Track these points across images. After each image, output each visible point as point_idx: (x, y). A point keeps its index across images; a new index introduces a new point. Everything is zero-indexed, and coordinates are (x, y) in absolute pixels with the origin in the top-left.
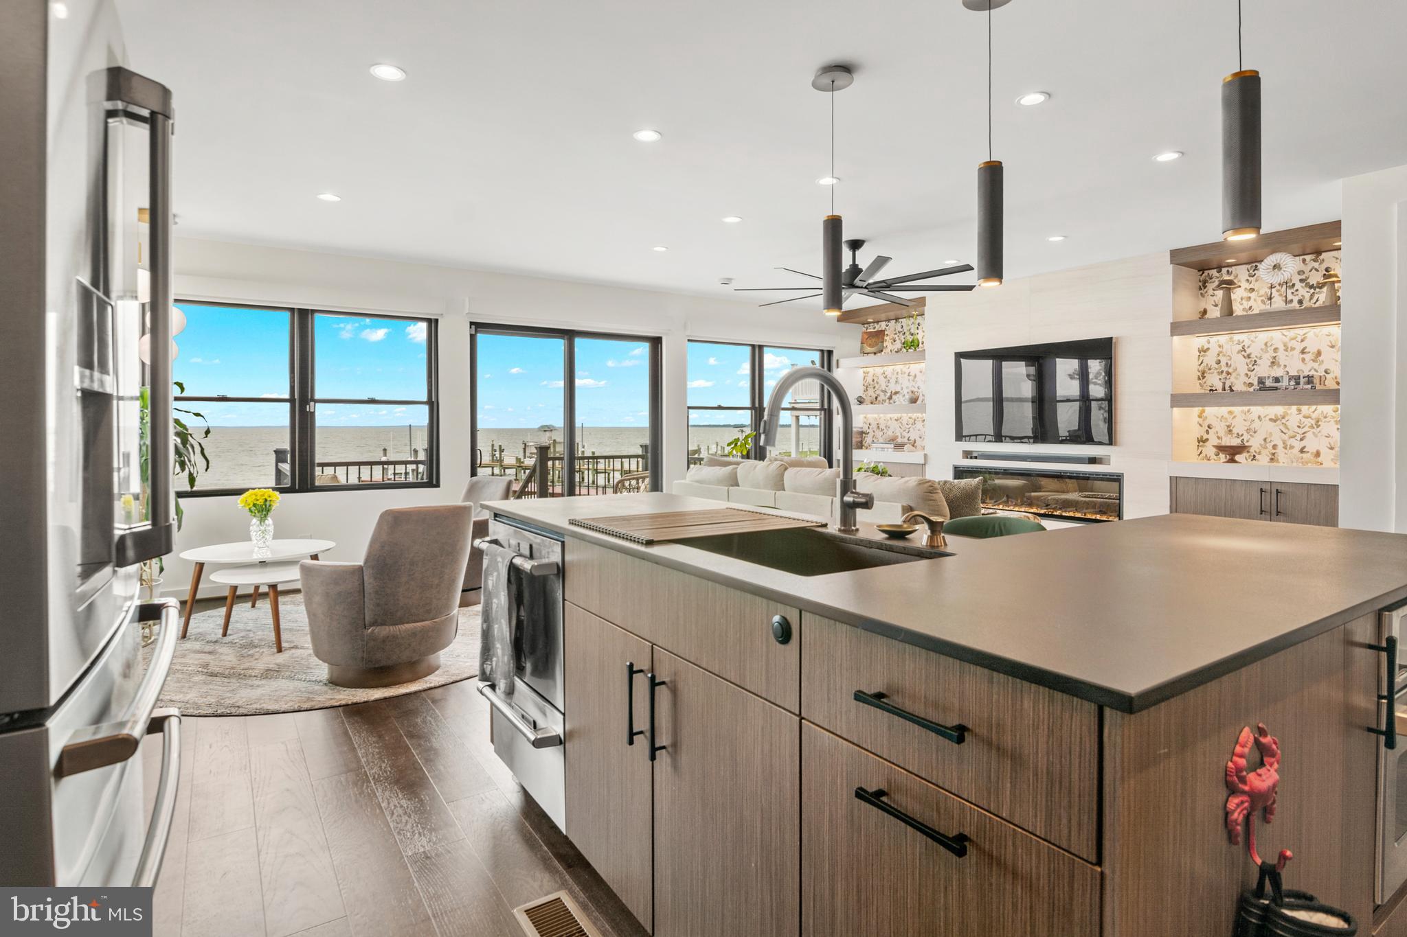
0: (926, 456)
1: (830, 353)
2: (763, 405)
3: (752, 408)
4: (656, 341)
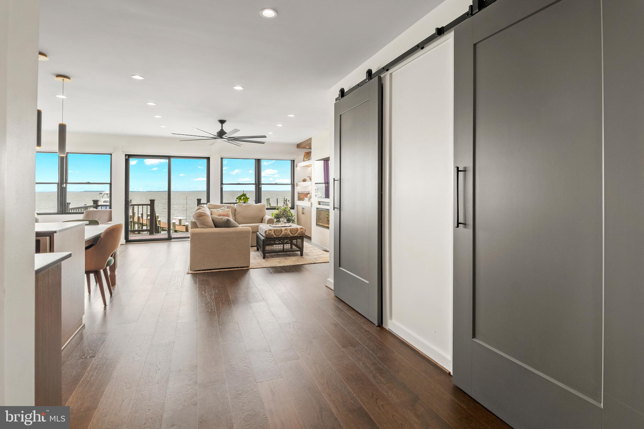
0: (311, 203)
1: (294, 161)
2: (261, 183)
3: (255, 184)
4: (208, 159)
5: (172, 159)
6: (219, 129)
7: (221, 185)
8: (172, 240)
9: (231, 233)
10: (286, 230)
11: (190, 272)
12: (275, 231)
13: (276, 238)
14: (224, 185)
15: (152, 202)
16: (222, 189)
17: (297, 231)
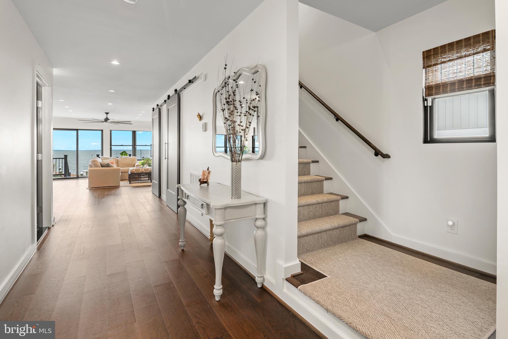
2: (136, 144)
4: (102, 131)
5: (79, 131)
6: (105, 117)
7: (110, 146)
8: (80, 179)
9: (110, 170)
10: (142, 169)
11: (88, 188)
12: (136, 170)
13: (137, 173)
14: (112, 146)
15: (66, 156)
16: (111, 148)
17: (148, 170)
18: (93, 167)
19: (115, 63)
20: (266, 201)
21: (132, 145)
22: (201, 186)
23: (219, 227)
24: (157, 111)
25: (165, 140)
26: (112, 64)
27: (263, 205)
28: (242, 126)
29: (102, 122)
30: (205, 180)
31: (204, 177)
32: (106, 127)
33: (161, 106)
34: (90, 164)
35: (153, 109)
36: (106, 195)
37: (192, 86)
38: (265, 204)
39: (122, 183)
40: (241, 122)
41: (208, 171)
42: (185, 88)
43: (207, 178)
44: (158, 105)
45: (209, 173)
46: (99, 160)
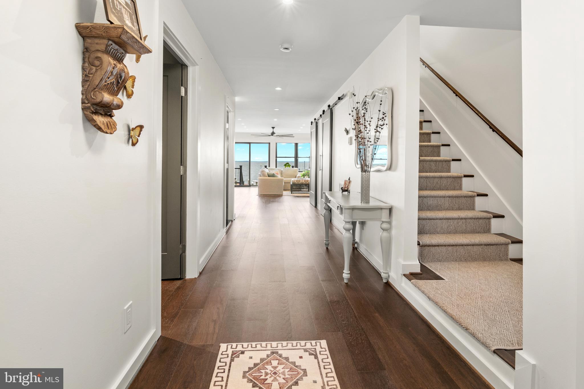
2: (298, 156)
3: (295, 157)
4: (269, 143)
5: (251, 144)
6: (271, 131)
7: (276, 158)
8: (251, 187)
9: (275, 179)
10: (302, 180)
11: (258, 195)
12: (297, 181)
13: (298, 184)
15: (241, 167)
16: (276, 160)
17: (307, 181)
18: (262, 176)
19: (278, 89)
20: (392, 207)
21: (294, 157)
22: (342, 194)
23: (348, 224)
24: (314, 124)
25: (320, 153)
26: (276, 90)
27: (388, 211)
28: (370, 142)
29: (269, 136)
30: (346, 189)
31: (345, 186)
32: (272, 140)
33: (318, 120)
34: (259, 173)
35: (312, 122)
36: (271, 201)
37: (342, 102)
38: (391, 210)
39: (285, 193)
40: (370, 138)
41: (349, 181)
42: (336, 104)
43: (348, 186)
44: (315, 119)
45: (350, 182)
46: (267, 171)
